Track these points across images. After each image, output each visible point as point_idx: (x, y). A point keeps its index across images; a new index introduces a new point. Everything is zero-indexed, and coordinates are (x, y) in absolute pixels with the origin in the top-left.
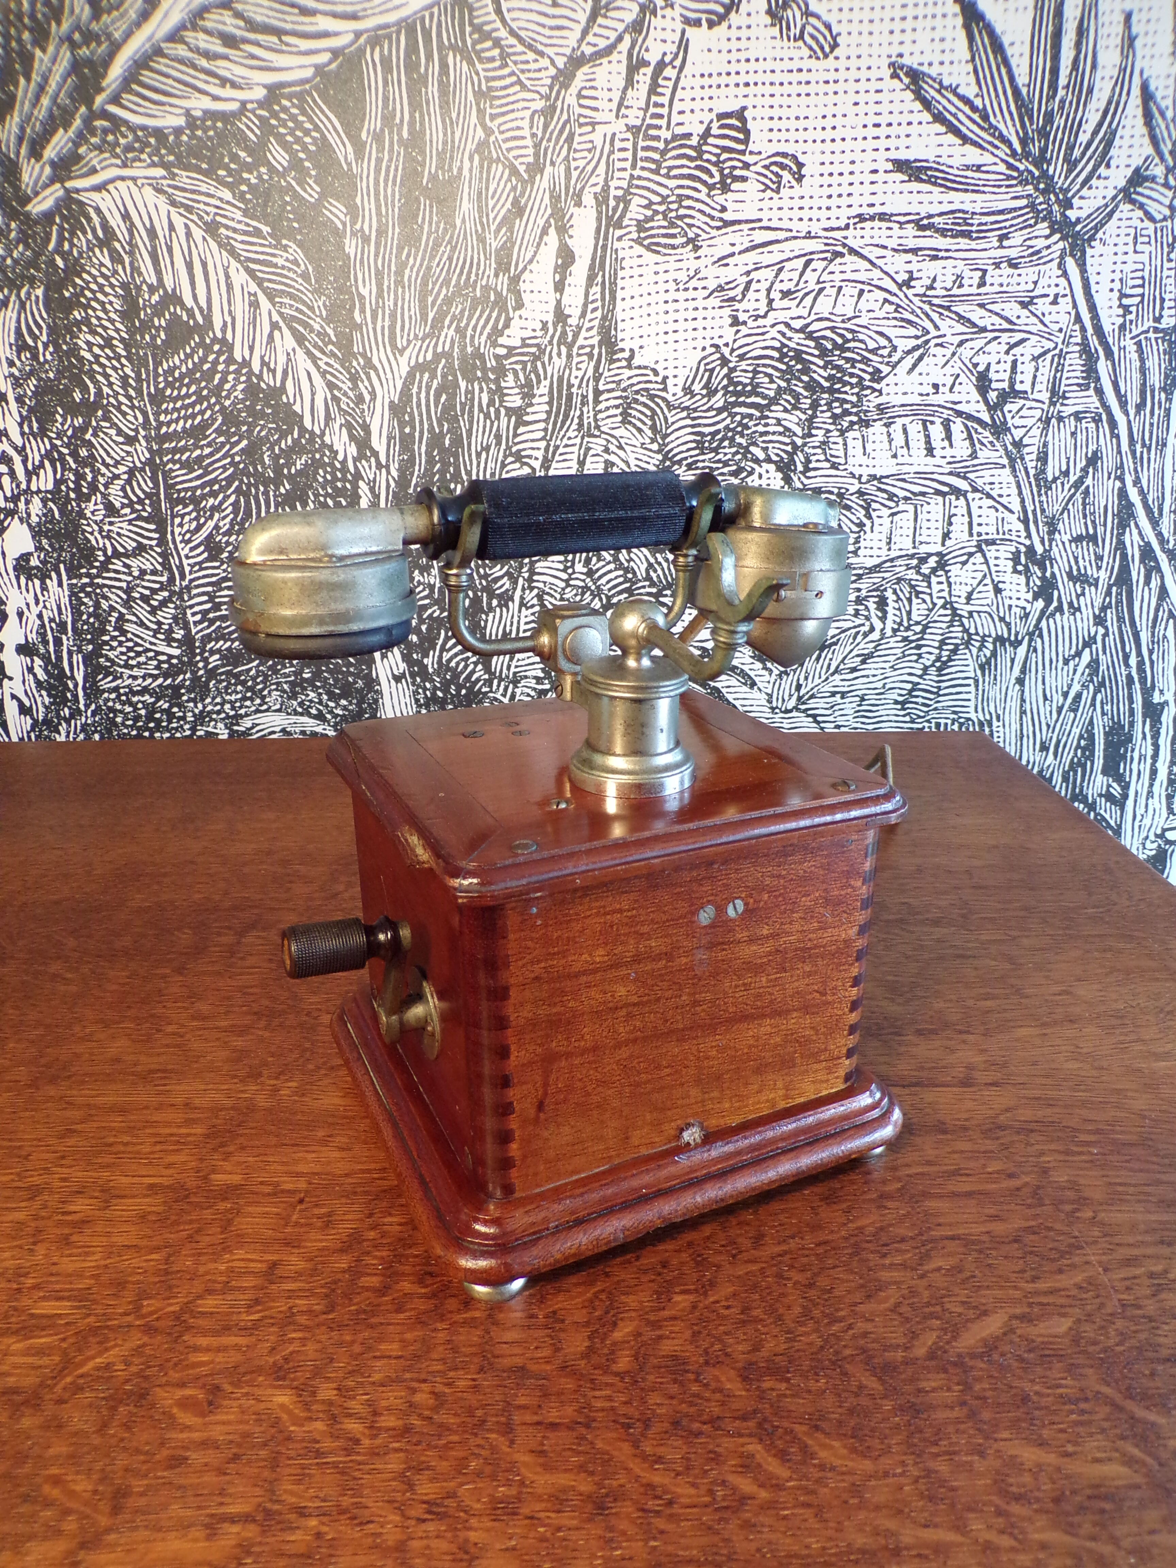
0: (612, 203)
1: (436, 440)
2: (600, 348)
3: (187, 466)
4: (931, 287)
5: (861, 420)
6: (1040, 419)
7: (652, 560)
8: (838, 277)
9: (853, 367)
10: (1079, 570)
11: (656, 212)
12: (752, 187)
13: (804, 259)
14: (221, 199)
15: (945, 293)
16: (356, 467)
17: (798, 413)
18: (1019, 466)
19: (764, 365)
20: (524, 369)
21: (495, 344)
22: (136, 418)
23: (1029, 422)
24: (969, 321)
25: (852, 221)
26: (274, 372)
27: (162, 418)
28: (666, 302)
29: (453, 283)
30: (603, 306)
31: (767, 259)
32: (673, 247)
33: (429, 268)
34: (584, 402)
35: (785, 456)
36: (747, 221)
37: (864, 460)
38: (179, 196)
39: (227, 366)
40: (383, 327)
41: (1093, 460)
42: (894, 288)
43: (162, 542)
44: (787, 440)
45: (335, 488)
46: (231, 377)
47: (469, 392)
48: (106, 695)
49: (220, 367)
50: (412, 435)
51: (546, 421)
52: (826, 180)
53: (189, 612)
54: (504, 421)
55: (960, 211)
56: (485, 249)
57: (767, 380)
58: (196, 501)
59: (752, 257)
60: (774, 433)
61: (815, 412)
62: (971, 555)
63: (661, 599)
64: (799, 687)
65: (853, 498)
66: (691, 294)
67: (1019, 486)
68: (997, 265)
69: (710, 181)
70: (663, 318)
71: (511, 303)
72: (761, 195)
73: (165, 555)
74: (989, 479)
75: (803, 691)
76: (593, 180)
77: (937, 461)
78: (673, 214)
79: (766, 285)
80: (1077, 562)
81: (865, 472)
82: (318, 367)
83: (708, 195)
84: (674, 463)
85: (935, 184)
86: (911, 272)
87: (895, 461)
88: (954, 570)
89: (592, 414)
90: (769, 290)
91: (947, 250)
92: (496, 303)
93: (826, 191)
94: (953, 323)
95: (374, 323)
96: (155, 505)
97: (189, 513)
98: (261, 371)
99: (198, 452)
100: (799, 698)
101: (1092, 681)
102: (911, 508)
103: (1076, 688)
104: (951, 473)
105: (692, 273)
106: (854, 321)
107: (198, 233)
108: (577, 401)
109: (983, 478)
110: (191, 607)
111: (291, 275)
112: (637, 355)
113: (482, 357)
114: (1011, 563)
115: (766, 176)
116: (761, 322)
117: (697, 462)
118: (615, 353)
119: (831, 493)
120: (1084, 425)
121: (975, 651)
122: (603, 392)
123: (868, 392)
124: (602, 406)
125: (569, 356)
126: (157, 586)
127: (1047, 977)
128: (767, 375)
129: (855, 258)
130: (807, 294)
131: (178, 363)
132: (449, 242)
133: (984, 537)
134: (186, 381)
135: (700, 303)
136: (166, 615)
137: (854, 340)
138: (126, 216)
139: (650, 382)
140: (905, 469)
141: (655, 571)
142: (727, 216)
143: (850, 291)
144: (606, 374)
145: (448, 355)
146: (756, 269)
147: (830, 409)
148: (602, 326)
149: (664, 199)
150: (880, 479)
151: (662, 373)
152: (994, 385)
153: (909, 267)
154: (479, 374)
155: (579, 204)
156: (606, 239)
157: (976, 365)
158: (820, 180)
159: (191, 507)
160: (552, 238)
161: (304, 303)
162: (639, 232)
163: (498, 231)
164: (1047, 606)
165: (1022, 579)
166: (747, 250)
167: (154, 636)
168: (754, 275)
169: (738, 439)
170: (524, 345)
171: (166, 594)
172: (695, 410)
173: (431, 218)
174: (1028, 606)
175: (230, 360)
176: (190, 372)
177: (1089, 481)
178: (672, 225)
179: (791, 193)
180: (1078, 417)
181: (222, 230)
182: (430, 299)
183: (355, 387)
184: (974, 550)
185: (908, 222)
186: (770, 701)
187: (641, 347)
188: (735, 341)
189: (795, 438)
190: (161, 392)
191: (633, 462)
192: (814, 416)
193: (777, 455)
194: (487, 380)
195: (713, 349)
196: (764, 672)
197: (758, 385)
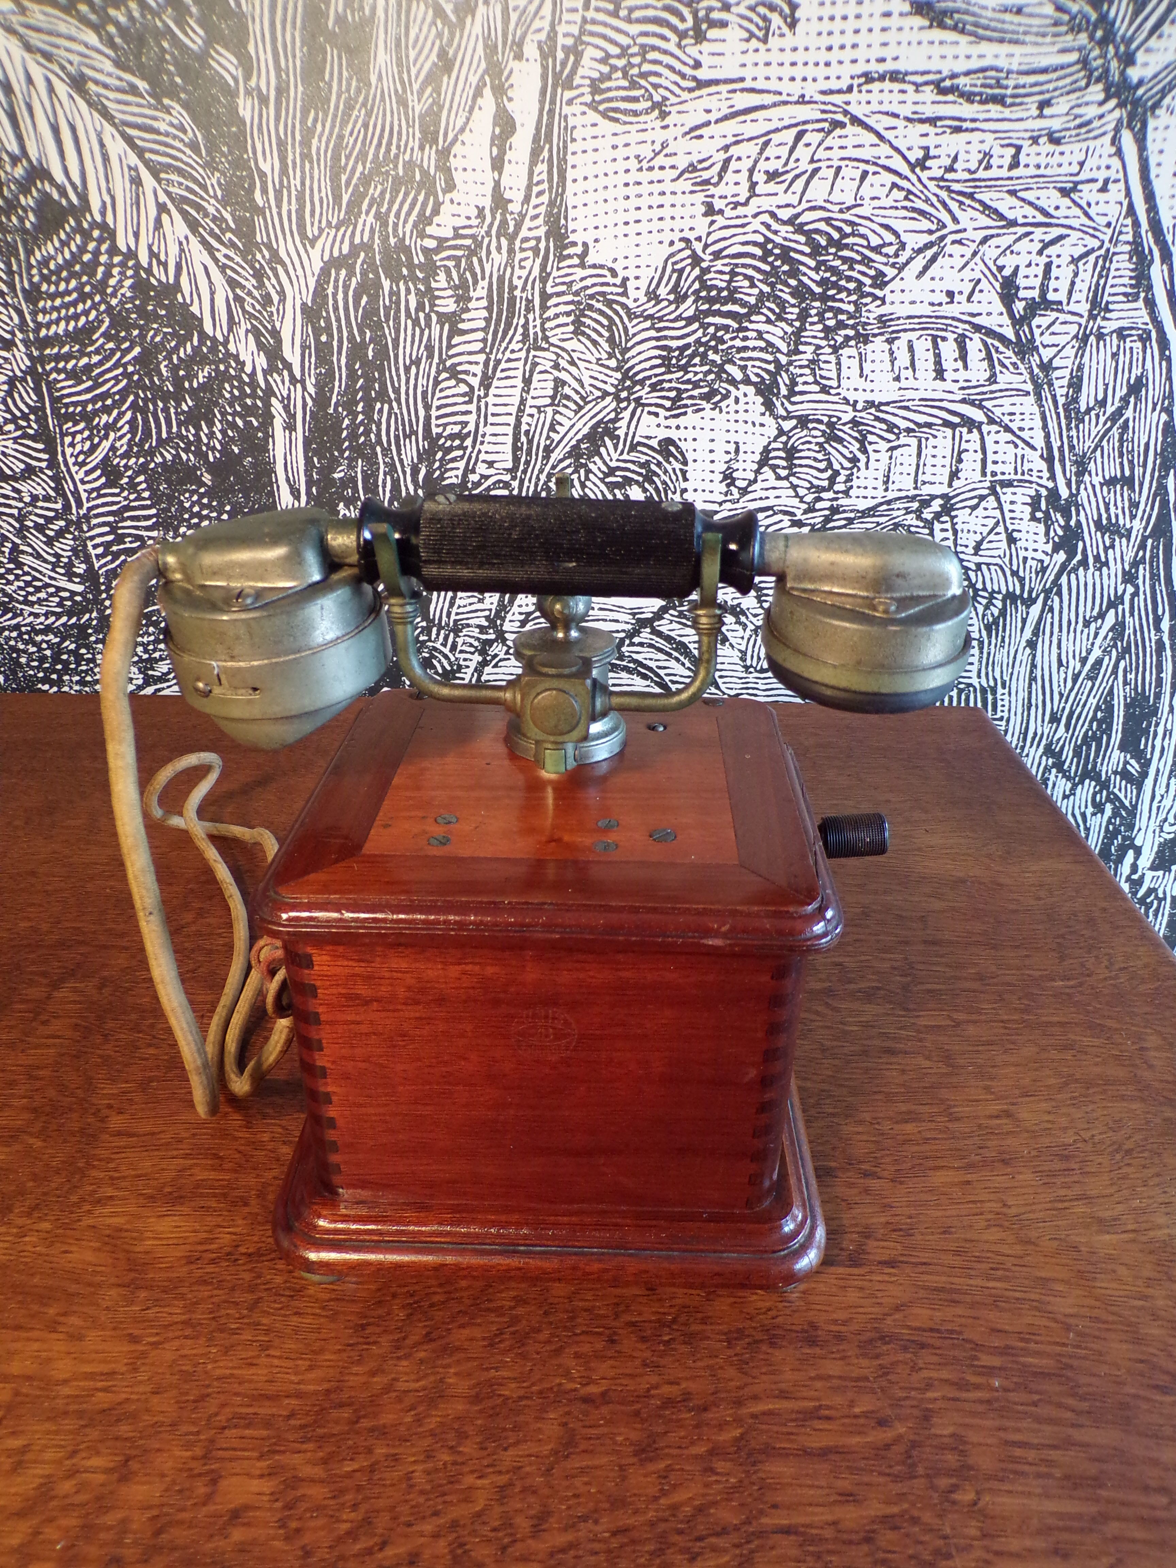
0: (560, 55)
1: (357, 351)
2: (548, 241)
3: (74, 375)
4: (951, 169)
5: (858, 335)
6: (1076, 337)
8: (836, 154)
9: (851, 268)
10: (1109, 518)
11: (614, 69)
12: (733, 34)
13: (794, 131)
14: (86, 45)
15: (967, 176)
16: (266, 381)
17: (783, 324)
18: (1046, 393)
19: (744, 266)
20: (458, 266)
21: (422, 235)
22: (11, 319)
23: (1062, 340)
24: (996, 211)
25: (856, 82)
26: (165, 265)
27: (40, 318)
28: (627, 185)
29: (370, 157)
30: (551, 188)
31: (750, 130)
32: (635, 113)
33: (341, 137)
34: (529, 308)
35: (766, 377)
36: (727, 81)
37: (861, 383)
38: (34, 38)
39: (111, 257)
40: (289, 212)
41: (1136, 388)
42: (904, 169)
43: (53, 463)
44: (770, 358)
45: (244, 406)
46: (115, 271)
47: (394, 294)
48: (6, 633)
49: (103, 259)
50: (329, 343)
51: (485, 330)
52: (826, 26)
53: (90, 544)
54: (436, 329)
55: (992, 68)
56: (406, 114)
57: (746, 283)
58: (87, 417)
59: (731, 127)
60: (754, 349)
61: (803, 324)
62: (982, 498)
65: (846, 428)
66: (656, 175)
67: (1044, 418)
68: (1035, 140)
69: (681, 26)
70: (622, 204)
71: (440, 184)
72: (744, 46)
73: (57, 479)
74: (1008, 409)
76: (537, 24)
77: (948, 385)
78: (635, 71)
79: (747, 164)
80: (1107, 509)
81: (861, 398)
82: (216, 260)
83: (679, 46)
84: (635, 383)
85: (962, 32)
86: (927, 149)
87: (897, 385)
88: (962, 516)
89: (538, 322)
90: (751, 171)
91: (974, 120)
92: (421, 185)
93: (825, 41)
94: (977, 214)
95: (279, 207)
96: (42, 420)
97: (81, 432)
98: (150, 264)
99: (85, 360)
101: (1115, 646)
102: (914, 442)
103: (1096, 653)
104: (963, 401)
105: (658, 147)
106: (853, 211)
107: (62, 89)
108: (520, 305)
109: (1001, 407)
110: (92, 538)
111: (177, 144)
112: (591, 251)
113: (407, 250)
114: (1028, 509)
115: (751, 21)
116: (741, 211)
117: (661, 382)
118: (566, 247)
119: (820, 422)
120: (1128, 345)
121: (980, 609)
122: (551, 296)
123: (868, 300)
124: (550, 313)
125: (511, 251)
126: (52, 514)
127: (987, 1088)
129: (859, 130)
130: (797, 176)
131: (52, 252)
132: (364, 105)
133: (999, 477)
134: (64, 274)
135: (668, 187)
136: (65, 546)
137: (853, 234)
139: (607, 284)
140: (909, 394)
142: (703, 74)
143: (851, 172)
144: (555, 273)
145: (367, 247)
146: (737, 143)
147: (822, 320)
148: (549, 214)
149: (624, 50)
150: (878, 406)
151: (621, 274)
152: (1022, 294)
153: (924, 142)
154: (405, 271)
155: (519, 57)
156: (553, 102)
157: (1001, 269)
158: (816, 26)
159: (82, 425)
160: (488, 101)
161: (195, 181)
162: (593, 94)
163: (421, 92)
164: (1069, 559)
165: (1041, 528)
166: (726, 118)
167: (53, 570)
168: (734, 151)
169: (712, 356)
170: (457, 236)
171: (62, 523)
172: (660, 319)
173: (340, 74)
174: (1047, 560)
175: (113, 250)
176: (68, 264)
177: (1129, 413)
178: (634, 85)
179: (782, 43)
180: (1121, 334)
181: (91, 86)
182: (344, 178)
183: (261, 286)
184: (985, 492)
185: (926, 83)
186: (743, 659)
187: (596, 241)
188: (709, 234)
189: (778, 355)
190: (36, 287)
191: (587, 381)
192: (802, 329)
193: (757, 375)
194: (415, 279)
195: (683, 245)
196: (737, 627)
197: (736, 290)
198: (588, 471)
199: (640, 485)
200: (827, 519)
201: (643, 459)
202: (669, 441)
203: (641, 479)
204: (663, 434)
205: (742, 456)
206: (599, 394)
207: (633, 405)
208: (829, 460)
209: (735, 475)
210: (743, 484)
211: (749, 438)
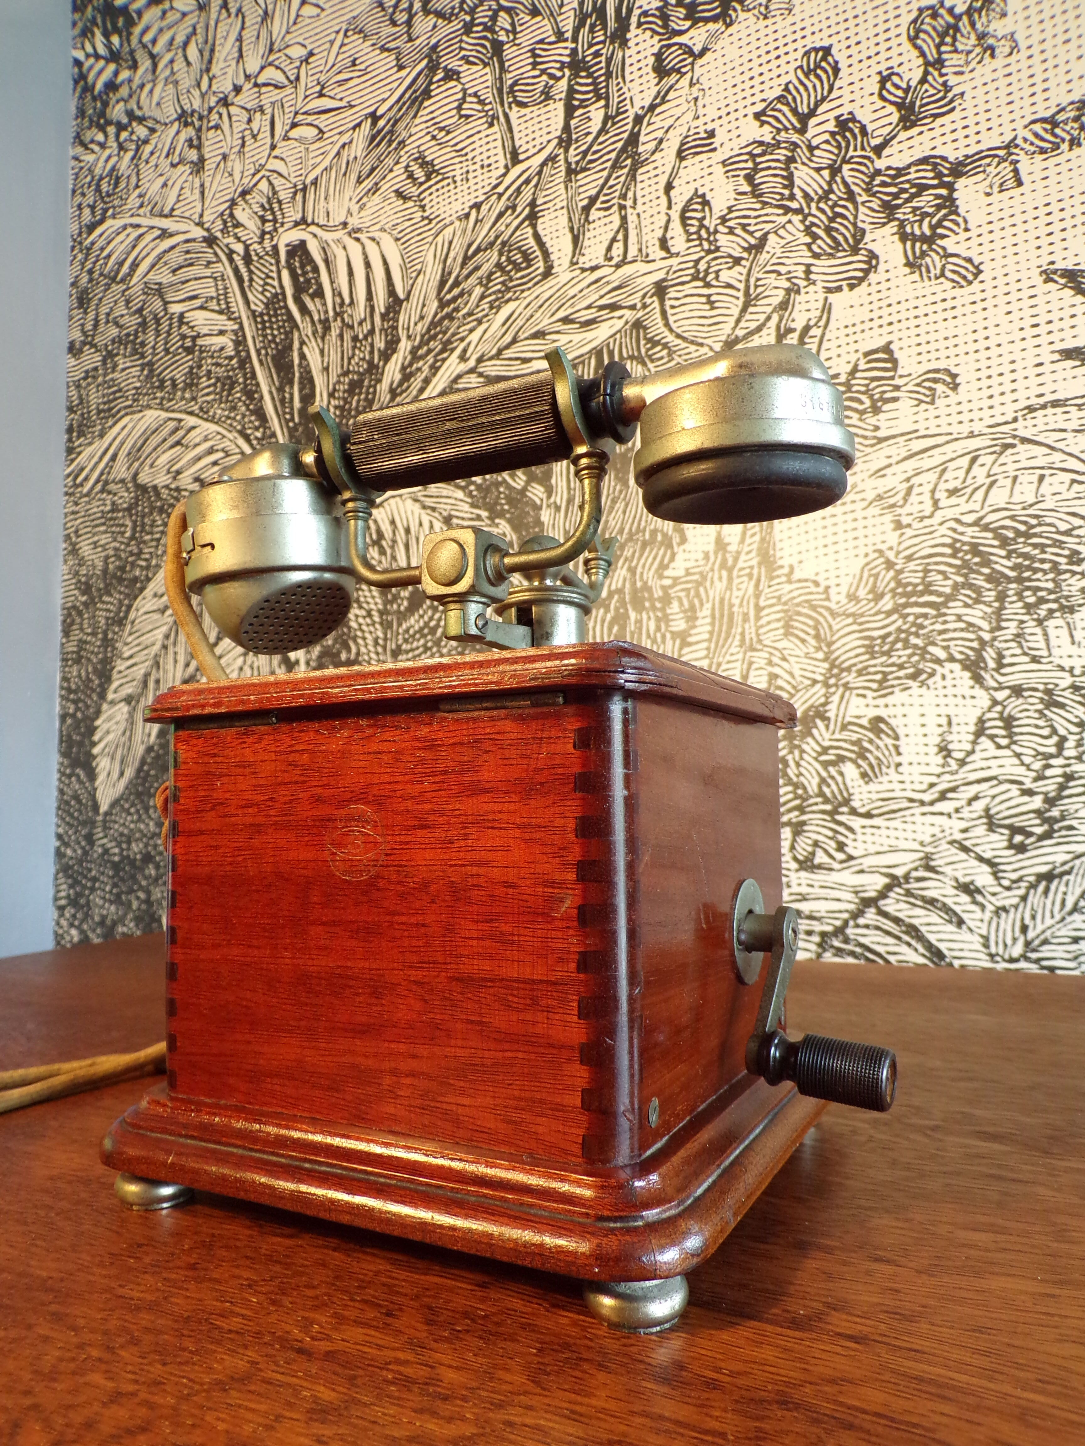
2: (760, 568)
5: (1062, 607)
7: (824, 774)
8: (1011, 468)
9: (1043, 552)
12: (905, 405)
13: (968, 458)
14: (457, 500)
17: (982, 606)
19: (936, 563)
20: (688, 596)
21: (661, 577)
25: (1020, 414)
29: (626, 531)
31: (928, 463)
34: (746, 619)
35: (971, 653)
36: (902, 435)
37: (1074, 650)
38: (429, 502)
44: (972, 636)
47: (638, 622)
51: (710, 640)
52: (985, 383)
54: (669, 643)
57: (940, 577)
59: (912, 464)
60: (955, 630)
61: (1002, 604)
63: (838, 817)
64: (1024, 929)
65: (1066, 693)
66: (849, 508)
69: (861, 407)
70: (822, 534)
71: (676, 540)
72: (916, 409)
75: (1031, 934)
79: (929, 487)
81: (1078, 664)
83: (860, 420)
84: (842, 670)
89: (753, 630)
90: (933, 491)
92: (662, 543)
93: (986, 393)
100: (1027, 944)
106: (1037, 507)
107: (437, 525)
108: (738, 619)
112: (796, 570)
113: (649, 590)
115: (918, 392)
116: (927, 522)
117: (866, 668)
118: (775, 570)
119: (1035, 690)
122: (764, 608)
123: (1067, 576)
124: (763, 621)
125: (730, 579)
128: (940, 572)
129: (1029, 446)
130: (977, 489)
131: (413, 623)
132: (625, 500)
134: (418, 636)
135: (859, 515)
137: (1040, 525)
138: (393, 522)
139: (812, 593)
141: (829, 786)
143: (1028, 479)
144: (767, 590)
145: (620, 591)
146: (917, 474)
147: (1021, 598)
148: (760, 549)
151: (823, 584)
154: (647, 604)
158: (976, 385)
166: (906, 459)
168: (915, 480)
169: (913, 640)
170: (688, 574)
172: (862, 615)
176: (421, 629)
179: (947, 401)
181: (454, 520)
186: (986, 946)
187: (801, 562)
188: (900, 543)
189: (981, 633)
190: (399, 647)
191: (797, 673)
192: (1002, 608)
193: (962, 653)
194: (654, 608)
195: (876, 555)
196: (973, 907)
197: (930, 584)
198: (803, 751)
199: (854, 762)
200: (1062, 787)
201: (855, 737)
202: (879, 719)
203: (853, 756)
204: (872, 713)
205: (955, 728)
206: (809, 682)
207: (841, 690)
208: (1052, 726)
209: (951, 747)
210: (960, 755)
211: (960, 710)
